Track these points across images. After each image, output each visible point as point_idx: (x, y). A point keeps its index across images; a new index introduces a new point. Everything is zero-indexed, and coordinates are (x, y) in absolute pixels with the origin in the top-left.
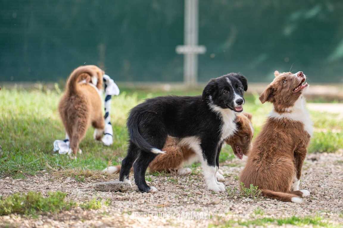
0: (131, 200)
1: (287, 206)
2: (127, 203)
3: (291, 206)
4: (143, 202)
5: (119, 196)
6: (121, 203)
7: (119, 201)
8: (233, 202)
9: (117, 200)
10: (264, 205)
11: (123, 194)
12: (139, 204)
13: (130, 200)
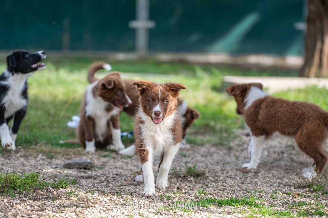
0: (94, 179)
1: (226, 185)
2: (90, 181)
3: (229, 185)
4: (104, 179)
5: (83, 174)
6: (85, 181)
7: (83, 179)
8: (180, 180)
9: (81, 178)
10: (206, 184)
11: (87, 171)
12: (100, 182)
13: (92, 178)
